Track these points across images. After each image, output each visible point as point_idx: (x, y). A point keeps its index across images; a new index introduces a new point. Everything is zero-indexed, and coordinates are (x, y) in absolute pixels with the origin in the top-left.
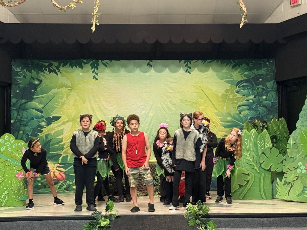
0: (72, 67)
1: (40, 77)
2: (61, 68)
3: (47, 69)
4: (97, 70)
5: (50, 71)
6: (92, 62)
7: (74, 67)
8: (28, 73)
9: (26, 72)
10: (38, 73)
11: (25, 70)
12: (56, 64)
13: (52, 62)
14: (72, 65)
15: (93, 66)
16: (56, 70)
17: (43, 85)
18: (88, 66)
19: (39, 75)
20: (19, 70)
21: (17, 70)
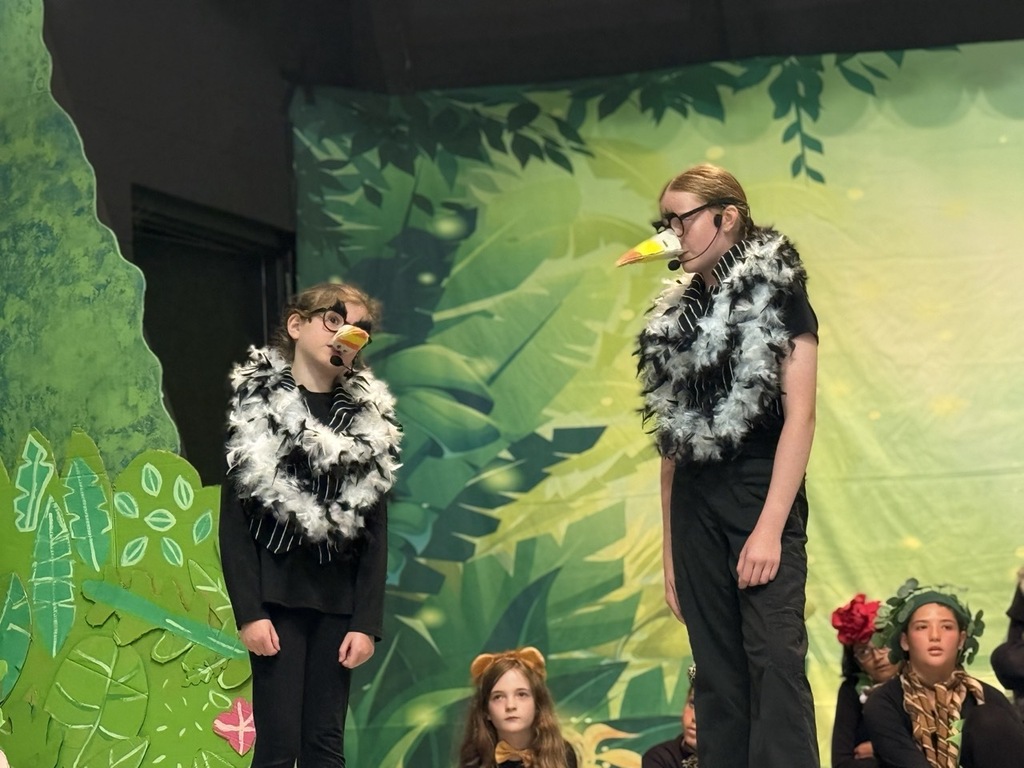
0: (658, 116)
1: (464, 192)
2: (593, 129)
3: (507, 138)
4: (815, 116)
5: (525, 151)
6: (776, 71)
7: (671, 115)
8: (391, 173)
9: (384, 164)
10: (450, 171)
11: (372, 157)
12: (555, 103)
13: (535, 97)
14: (655, 104)
15: (784, 98)
16: (561, 140)
17: (486, 239)
18: (758, 101)
19: (459, 180)
20: (338, 154)
21: (325, 150)
